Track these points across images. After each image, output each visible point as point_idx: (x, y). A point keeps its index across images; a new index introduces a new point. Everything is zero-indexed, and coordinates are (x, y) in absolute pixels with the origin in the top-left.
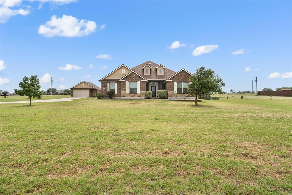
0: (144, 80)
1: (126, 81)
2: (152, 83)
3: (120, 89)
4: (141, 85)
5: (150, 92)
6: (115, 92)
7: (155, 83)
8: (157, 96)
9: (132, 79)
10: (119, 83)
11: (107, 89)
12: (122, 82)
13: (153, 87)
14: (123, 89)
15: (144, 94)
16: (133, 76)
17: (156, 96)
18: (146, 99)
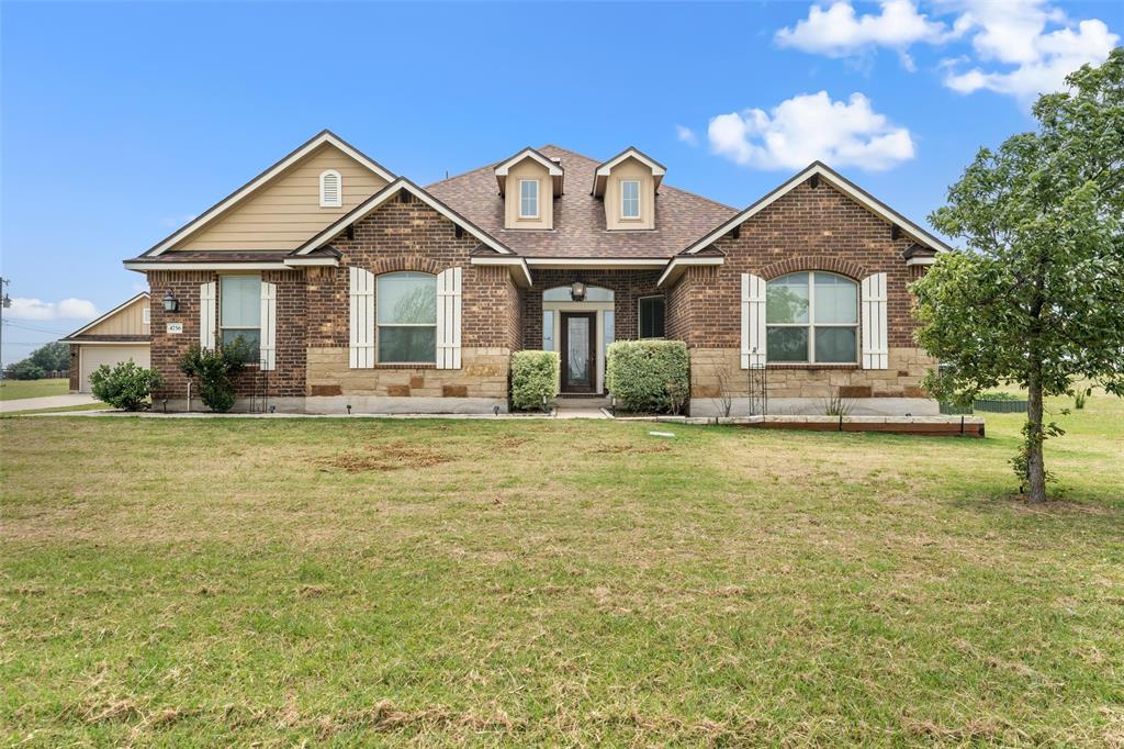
0: (495, 253)
1: (343, 269)
2: (566, 290)
3: (300, 333)
4: (474, 301)
5: (547, 360)
6: (263, 356)
7: (594, 293)
8: (606, 392)
9: (396, 247)
10: (293, 283)
11: (193, 331)
12: (313, 274)
13: (573, 323)
14: (327, 328)
15: (492, 373)
16: (406, 224)
17: (600, 391)
18: (513, 409)
